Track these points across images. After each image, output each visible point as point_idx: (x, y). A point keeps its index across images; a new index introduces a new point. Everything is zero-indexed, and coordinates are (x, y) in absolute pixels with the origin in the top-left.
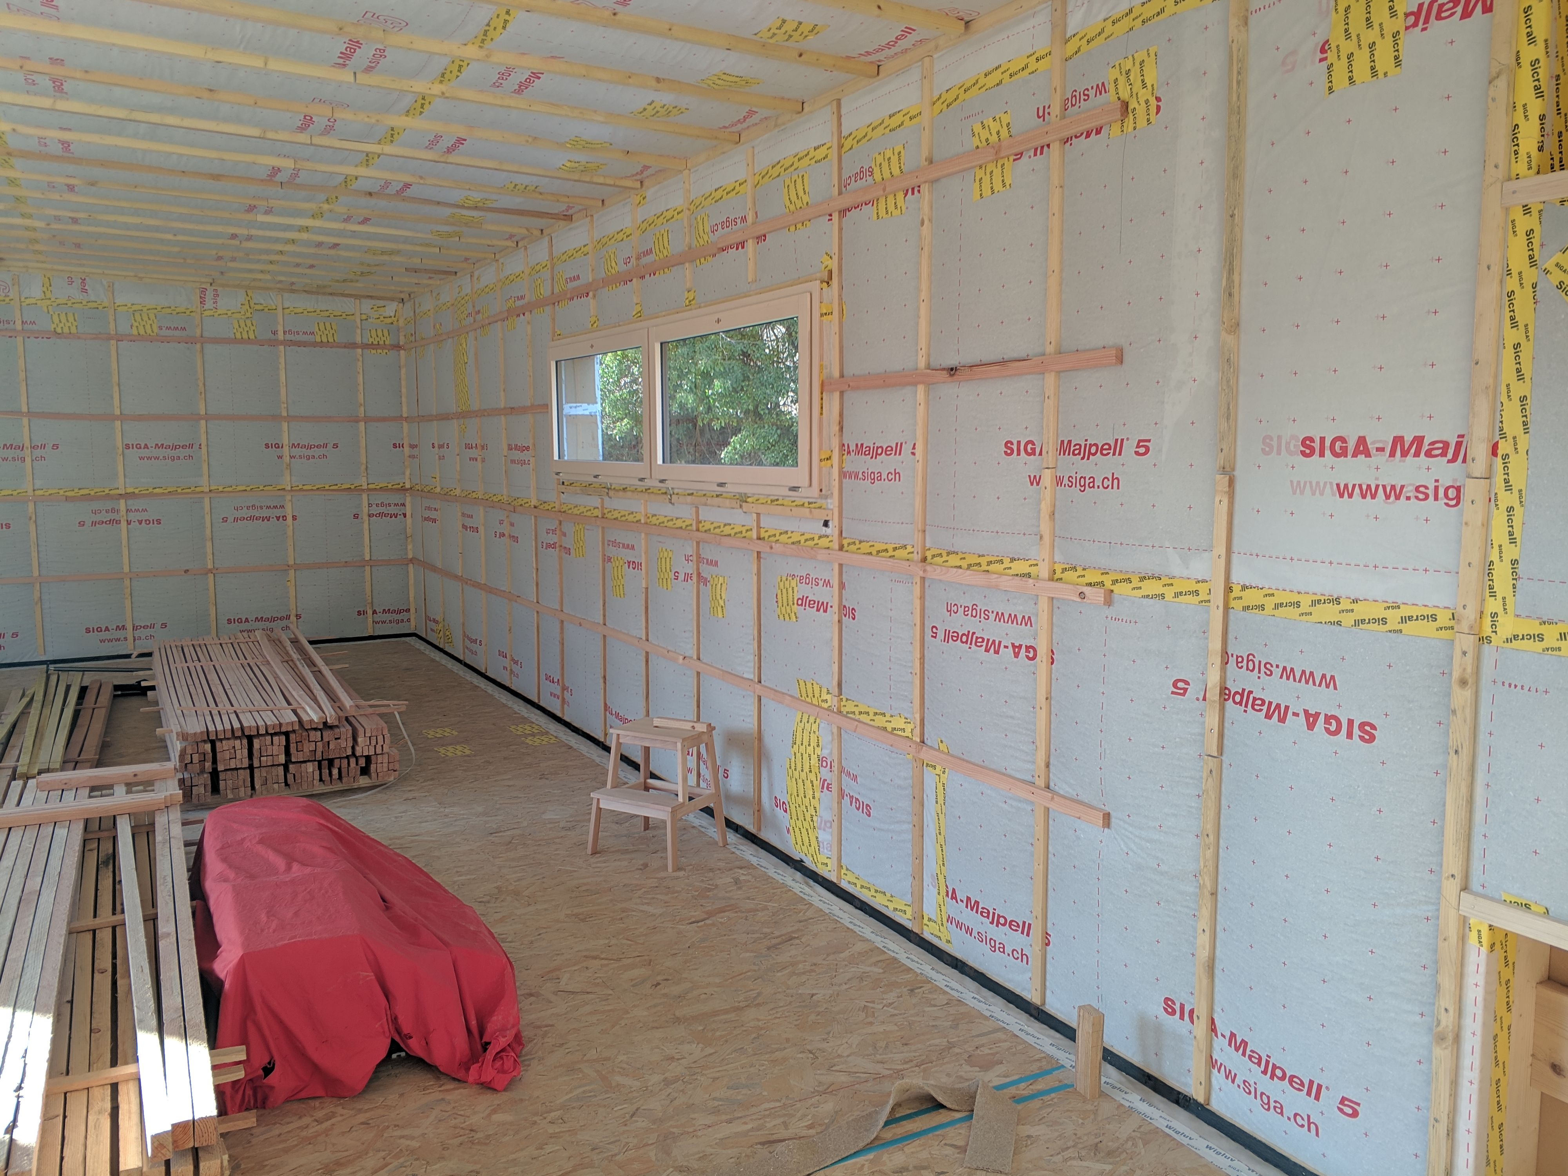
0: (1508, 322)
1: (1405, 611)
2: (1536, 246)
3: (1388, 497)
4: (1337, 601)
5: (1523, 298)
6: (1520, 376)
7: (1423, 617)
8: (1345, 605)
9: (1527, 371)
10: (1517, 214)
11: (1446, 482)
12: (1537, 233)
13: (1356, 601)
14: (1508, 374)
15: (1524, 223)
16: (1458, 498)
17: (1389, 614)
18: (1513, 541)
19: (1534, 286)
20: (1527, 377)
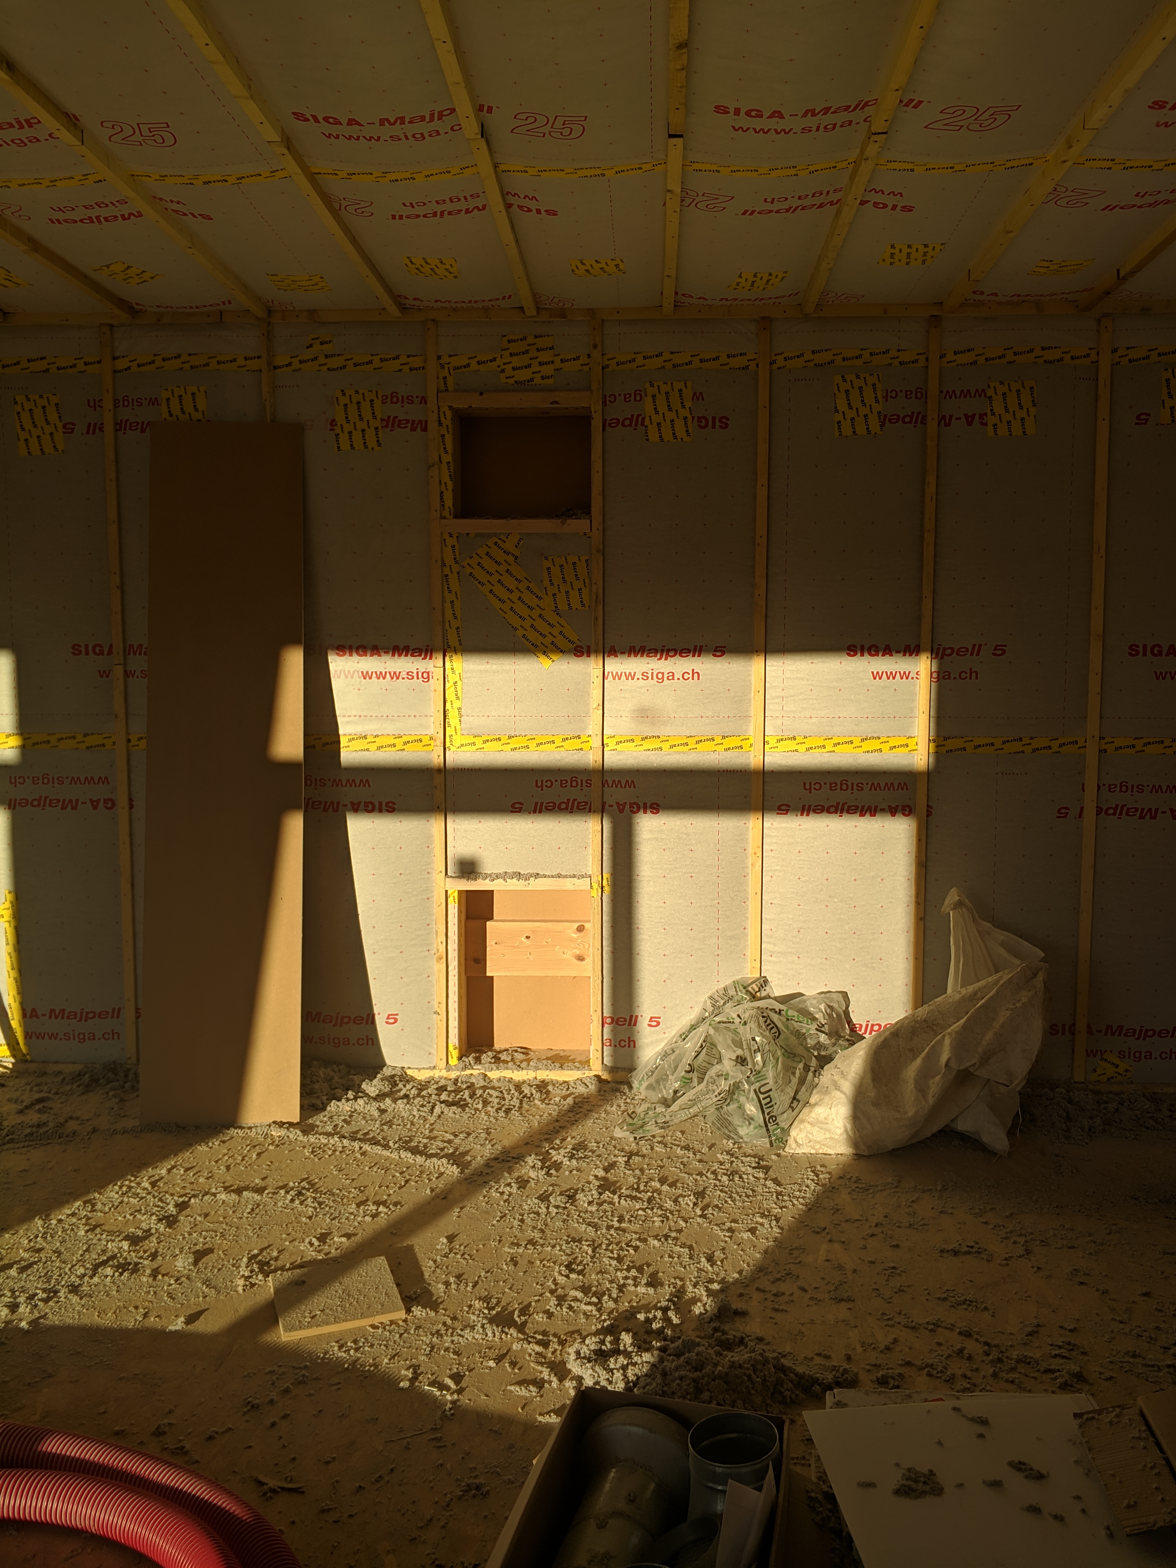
0: (446, 590)
1: (405, 739)
2: (457, 553)
3: (392, 678)
4: (365, 737)
5: (453, 578)
6: (455, 618)
7: (415, 741)
8: (370, 739)
9: (458, 614)
10: (447, 537)
11: (422, 670)
12: (457, 547)
13: (376, 736)
14: (449, 615)
15: (451, 542)
16: (428, 677)
17: (397, 741)
18: (458, 698)
19: (458, 573)
20: (459, 618)
